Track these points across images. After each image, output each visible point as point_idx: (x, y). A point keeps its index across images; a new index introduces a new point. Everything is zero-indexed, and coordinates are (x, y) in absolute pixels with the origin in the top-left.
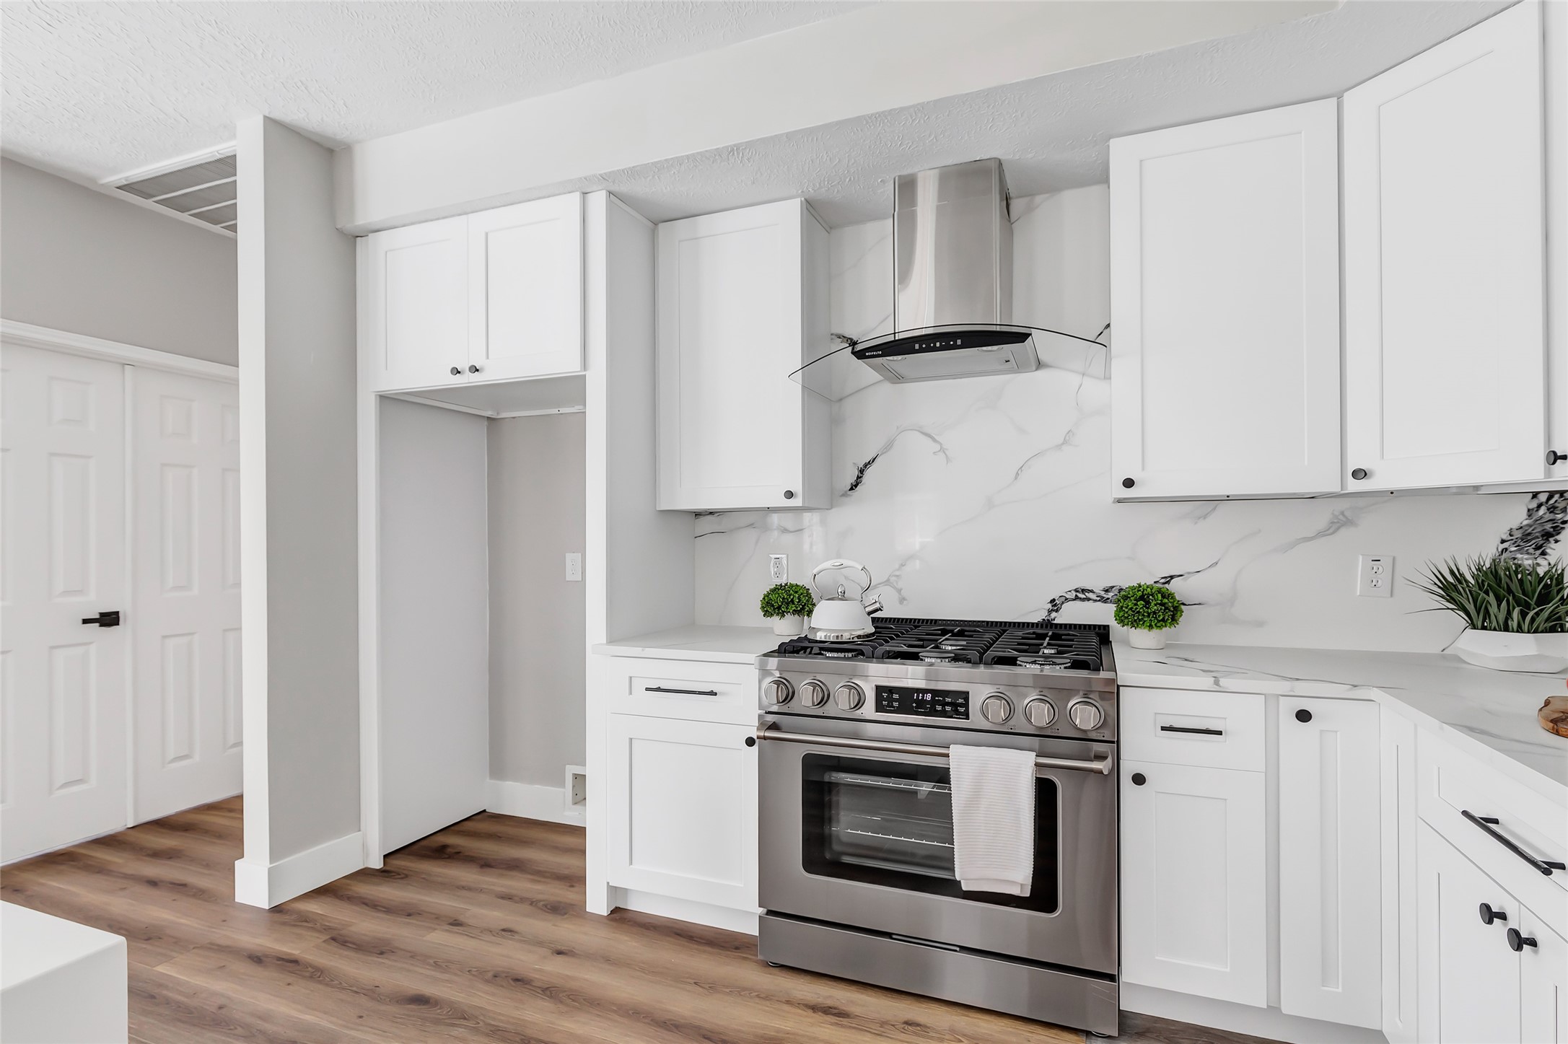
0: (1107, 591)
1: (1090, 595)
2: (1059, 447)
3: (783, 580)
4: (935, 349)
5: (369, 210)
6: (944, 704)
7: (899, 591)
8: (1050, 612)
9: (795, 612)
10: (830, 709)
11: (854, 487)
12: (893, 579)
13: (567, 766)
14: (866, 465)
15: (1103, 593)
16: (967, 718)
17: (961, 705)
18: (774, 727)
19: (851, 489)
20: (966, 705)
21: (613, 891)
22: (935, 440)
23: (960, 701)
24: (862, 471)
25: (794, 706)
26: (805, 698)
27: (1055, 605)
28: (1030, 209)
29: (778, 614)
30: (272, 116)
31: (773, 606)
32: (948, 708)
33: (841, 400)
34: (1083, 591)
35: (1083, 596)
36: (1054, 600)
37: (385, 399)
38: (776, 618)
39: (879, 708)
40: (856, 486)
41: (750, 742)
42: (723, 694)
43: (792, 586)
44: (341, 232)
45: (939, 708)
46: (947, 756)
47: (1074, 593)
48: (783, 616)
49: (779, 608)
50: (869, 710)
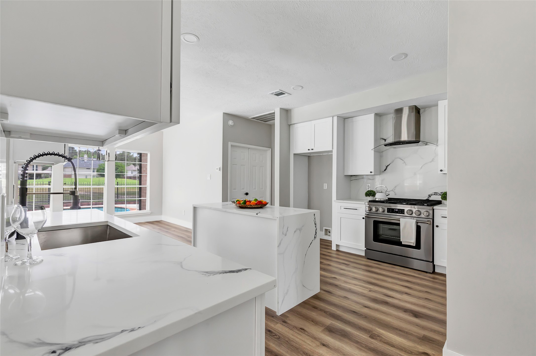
0: (441, 193)
1: (438, 194)
2: (431, 162)
3: (370, 189)
4: (401, 144)
5: (294, 120)
6: (400, 211)
7: (395, 192)
8: (428, 197)
9: (372, 196)
10: (378, 212)
11: (385, 170)
12: (393, 190)
13: (324, 227)
14: (388, 166)
15: (440, 194)
16: (404, 214)
17: (403, 212)
18: (368, 215)
19: (385, 171)
20: (404, 212)
21: (337, 246)
22: (403, 160)
23: (403, 211)
24: (387, 167)
25: (372, 212)
26: (374, 209)
27: (430, 196)
28: (424, 111)
29: (368, 196)
30: (282, 107)
31: (367, 194)
32: (401, 212)
33: (382, 152)
34: (436, 193)
35: (436, 194)
36: (429, 195)
37: (294, 154)
38: (368, 197)
39: (388, 212)
40: (386, 170)
41: (363, 218)
42: (358, 210)
43: (371, 190)
44: (288, 125)
45: (399, 212)
46: (400, 220)
47: (434, 193)
48: (370, 196)
49: (369, 195)
50: (386, 212)
